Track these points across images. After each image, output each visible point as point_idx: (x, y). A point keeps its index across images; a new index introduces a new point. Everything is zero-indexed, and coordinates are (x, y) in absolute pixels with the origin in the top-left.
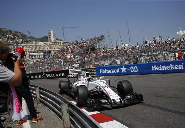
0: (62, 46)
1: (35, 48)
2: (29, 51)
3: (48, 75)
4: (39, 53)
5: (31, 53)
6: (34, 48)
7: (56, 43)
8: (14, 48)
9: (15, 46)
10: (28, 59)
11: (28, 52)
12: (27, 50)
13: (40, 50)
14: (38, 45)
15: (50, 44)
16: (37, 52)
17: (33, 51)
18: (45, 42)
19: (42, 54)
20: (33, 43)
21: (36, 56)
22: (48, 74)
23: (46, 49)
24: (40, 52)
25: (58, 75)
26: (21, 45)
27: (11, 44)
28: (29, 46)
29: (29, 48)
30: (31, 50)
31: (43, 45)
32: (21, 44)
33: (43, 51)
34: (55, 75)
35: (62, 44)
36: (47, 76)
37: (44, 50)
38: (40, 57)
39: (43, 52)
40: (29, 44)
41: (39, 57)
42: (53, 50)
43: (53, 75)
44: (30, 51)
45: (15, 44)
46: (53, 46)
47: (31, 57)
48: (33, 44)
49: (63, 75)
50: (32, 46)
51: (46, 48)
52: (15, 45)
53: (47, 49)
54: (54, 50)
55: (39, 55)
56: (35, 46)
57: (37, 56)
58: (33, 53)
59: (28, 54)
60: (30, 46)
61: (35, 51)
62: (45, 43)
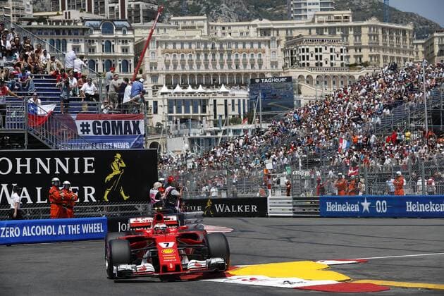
0: (365, 53)
1: (202, 58)
2: (168, 76)
3: (219, 208)
4: (223, 89)
5: (178, 89)
6: (198, 55)
7: (332, 30)
8: (92, 50)
9: (99, 39)
10: (157, 119)
11: (161, 80)
12: (161, 67)
13: (234, 70)
14: (221, 43)
15: (296, 33)
16: (213, 81)
17: (192, 75)
18: (266, 23)
19: (243, 94)
20: (193, 28)
21: (204, 104)
22: (220, 205)
23: (267, 68)
24: (231, 85)
25: (243, 208)
26: (129, 34)
27: (76, 31)
28: (170, 47)
29: (171, 58)
30: (179, 70)
31: (252, 42)
32: (131, 29)
33: (246, 74)
34: (236, 208)
35: (365, 40)
36: (218, 211)
37: (257, 69)
38: (230, 112)
39: (245, 85)
40: (172, 34)
41: (220, 110)
42: (305, 72)
43: (231, 209)
44: (176, 75)
45: (97, 29)
46: (312, 49)
47: (179, 111)
48: (197, 36)
49: (254, 208)
50: (186, 46)
51: (267, 58)
52: (96, 34)
53: (274, 64)
54: (314, 74)
55: (220, 101)
56: (206, 43)
57: (210, 109)
58: (190, 89)
59: (165, 89)
60: (174, 43)
61: (200, 75)
62: (265, 32)
